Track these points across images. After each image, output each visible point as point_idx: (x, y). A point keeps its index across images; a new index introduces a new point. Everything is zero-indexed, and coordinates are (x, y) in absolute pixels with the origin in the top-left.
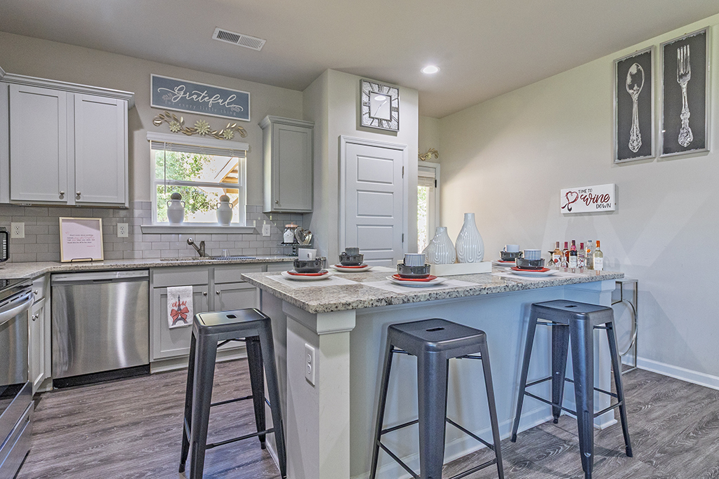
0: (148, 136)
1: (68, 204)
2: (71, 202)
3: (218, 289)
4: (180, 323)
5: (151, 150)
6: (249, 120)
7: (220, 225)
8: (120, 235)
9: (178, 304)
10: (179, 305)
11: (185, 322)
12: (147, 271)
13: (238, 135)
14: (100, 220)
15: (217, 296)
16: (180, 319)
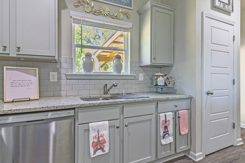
0: (71, 13)
1: (10, 56)
2: (13, 54)
3: (126, 122)
4: (99, 152)
5: (73, 24)
6: (132, 8)
7: (115, 74)
8: (51, 80)
9: (97, 137)
10: (99, 137)
11: (103, 151)
12: (73, 111)
13: (125, 17)
14: (37, 69)
15: (125, 128)
16: (99, 149)
